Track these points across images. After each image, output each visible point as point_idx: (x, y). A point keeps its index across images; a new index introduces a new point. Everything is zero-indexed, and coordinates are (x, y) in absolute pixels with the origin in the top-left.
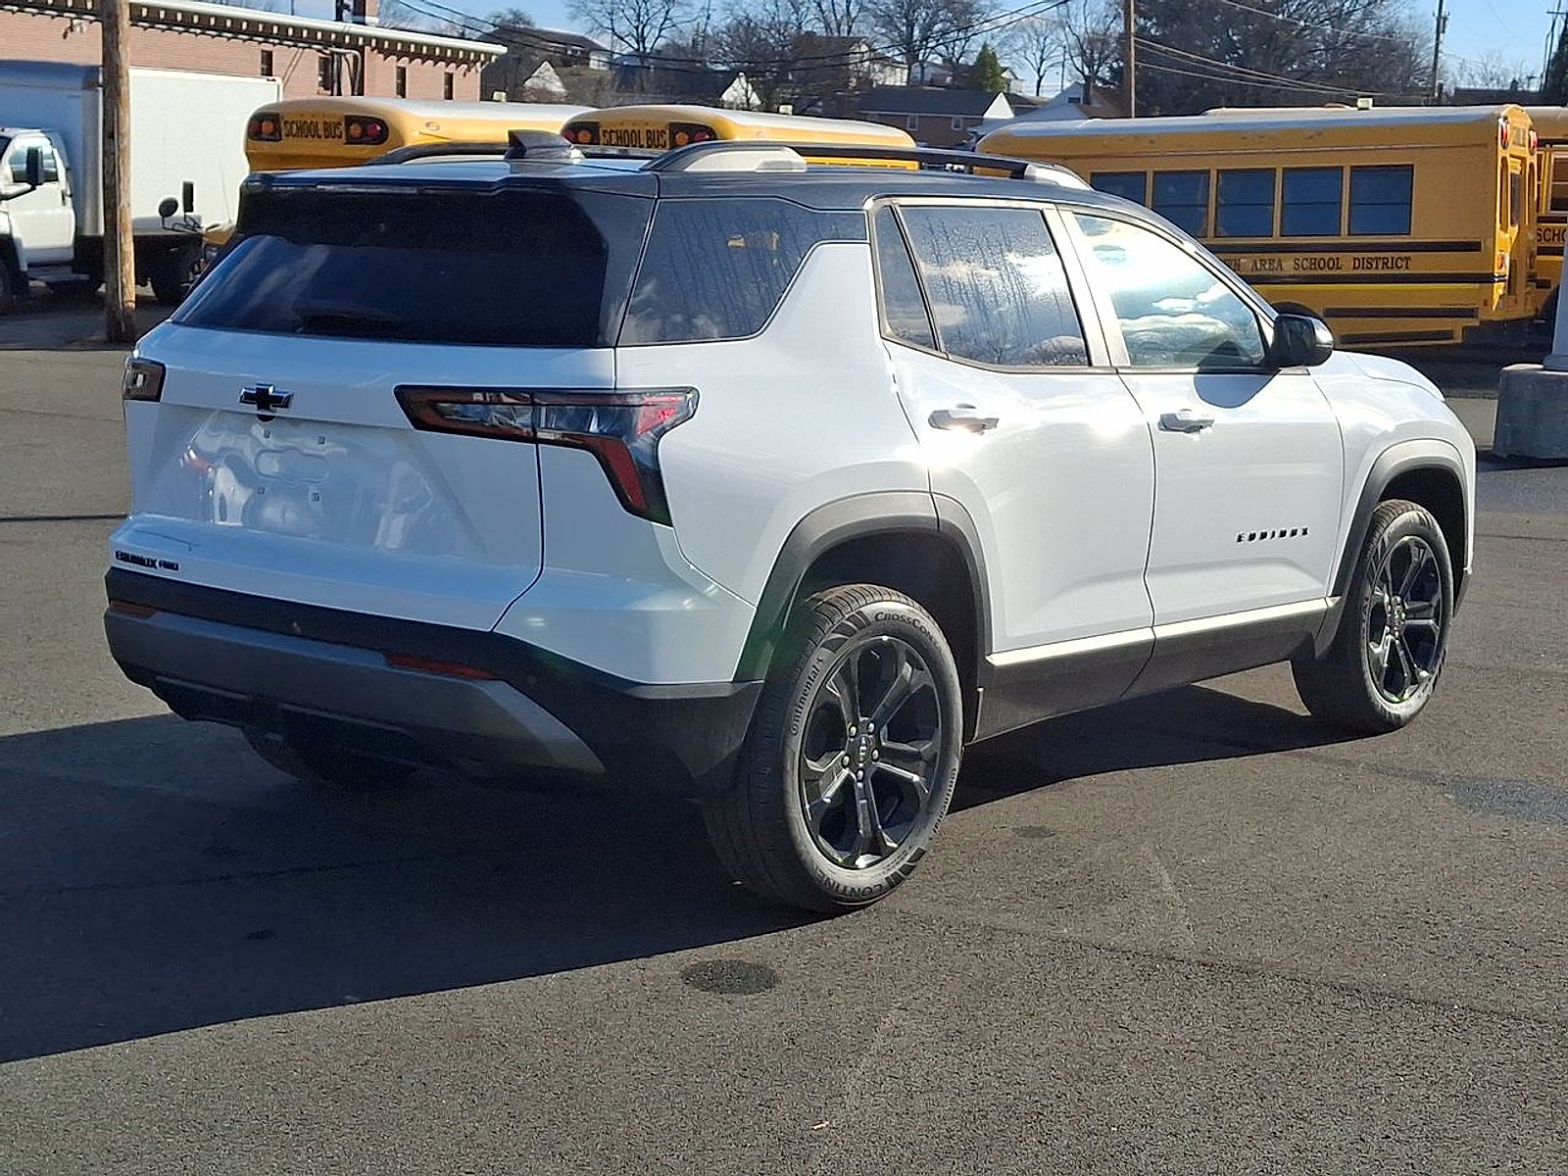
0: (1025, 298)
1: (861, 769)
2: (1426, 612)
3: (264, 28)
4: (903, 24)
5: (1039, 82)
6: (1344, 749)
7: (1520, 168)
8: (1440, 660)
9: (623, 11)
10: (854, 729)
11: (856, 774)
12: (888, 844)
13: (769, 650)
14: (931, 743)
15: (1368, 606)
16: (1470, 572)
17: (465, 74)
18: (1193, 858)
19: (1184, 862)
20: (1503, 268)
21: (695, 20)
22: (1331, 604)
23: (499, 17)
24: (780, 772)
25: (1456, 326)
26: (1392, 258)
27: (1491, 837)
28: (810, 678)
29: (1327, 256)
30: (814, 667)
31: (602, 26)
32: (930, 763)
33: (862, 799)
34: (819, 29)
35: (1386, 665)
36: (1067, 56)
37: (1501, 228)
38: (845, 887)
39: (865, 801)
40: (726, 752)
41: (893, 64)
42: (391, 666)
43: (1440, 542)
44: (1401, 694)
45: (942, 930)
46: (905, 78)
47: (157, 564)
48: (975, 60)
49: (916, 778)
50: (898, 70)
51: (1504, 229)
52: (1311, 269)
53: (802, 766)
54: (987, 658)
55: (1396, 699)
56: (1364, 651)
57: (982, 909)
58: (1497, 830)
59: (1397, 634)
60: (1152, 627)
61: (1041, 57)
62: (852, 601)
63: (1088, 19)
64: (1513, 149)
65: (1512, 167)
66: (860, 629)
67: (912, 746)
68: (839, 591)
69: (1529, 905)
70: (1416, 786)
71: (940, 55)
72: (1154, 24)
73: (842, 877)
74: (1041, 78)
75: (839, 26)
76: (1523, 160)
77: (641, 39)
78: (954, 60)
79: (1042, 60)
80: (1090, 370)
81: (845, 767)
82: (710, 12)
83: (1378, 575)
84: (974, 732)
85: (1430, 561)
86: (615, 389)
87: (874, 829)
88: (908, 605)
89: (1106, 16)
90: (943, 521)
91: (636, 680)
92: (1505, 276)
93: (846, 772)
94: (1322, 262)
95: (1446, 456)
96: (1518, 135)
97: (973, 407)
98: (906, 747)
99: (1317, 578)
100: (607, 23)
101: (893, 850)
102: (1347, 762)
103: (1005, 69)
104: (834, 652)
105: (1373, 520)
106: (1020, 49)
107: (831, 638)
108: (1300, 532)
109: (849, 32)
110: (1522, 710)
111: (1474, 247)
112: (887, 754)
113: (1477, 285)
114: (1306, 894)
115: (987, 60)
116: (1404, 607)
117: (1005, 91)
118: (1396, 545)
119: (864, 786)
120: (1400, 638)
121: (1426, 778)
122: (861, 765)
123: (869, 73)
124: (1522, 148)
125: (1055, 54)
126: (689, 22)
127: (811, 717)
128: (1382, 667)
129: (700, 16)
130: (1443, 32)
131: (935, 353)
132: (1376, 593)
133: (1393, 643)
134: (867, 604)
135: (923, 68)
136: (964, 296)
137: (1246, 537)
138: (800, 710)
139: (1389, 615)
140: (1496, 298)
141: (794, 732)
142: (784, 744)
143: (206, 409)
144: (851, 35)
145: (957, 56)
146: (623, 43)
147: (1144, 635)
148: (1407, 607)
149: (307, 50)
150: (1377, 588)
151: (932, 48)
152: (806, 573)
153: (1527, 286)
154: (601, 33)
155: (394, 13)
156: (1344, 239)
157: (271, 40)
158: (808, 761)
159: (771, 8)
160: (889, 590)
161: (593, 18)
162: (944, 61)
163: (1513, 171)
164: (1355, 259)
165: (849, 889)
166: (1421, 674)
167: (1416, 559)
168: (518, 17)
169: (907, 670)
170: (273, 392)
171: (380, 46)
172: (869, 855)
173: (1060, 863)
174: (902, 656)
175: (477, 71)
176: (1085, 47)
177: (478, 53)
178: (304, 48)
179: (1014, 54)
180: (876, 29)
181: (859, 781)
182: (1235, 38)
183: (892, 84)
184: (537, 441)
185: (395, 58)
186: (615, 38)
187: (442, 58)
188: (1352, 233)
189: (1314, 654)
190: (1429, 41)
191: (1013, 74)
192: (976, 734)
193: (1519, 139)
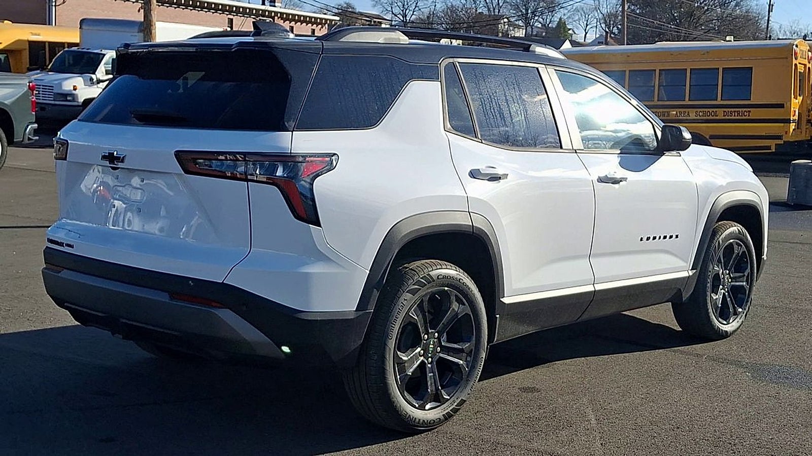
0: (527, 112)
1: (430, 357)
2: (741, 279)
3: (229, 8)
4: (524, 9)
5: (585, 35)
6: (698, 348)
7: (803, 69)
8: (749, 303)
9: (397, 3)
10: (426, 336)
11: (427, 360)
12: (445, 397)
13: (376, 294)
14: (469, 344)
15: (711, 275)
16: (765, 259)
17: (320, 30)
18: (610, 405)
19: (605, 407)
20: (795, 116)
21: (429, 7)
22: (691, 274)
23: (340, 5)
24: (383, 359)
25: (772, 143)
26: (742, 111)
27: (769, 396)
28: (399, 309)
29: (711, 110)
30: (402, 303)
31: (387, 10)
32: (469, 354)
33: (431, 373)
34: (485, 11)
35: (720, 305)
36: (598, 23)
37: (794, 98)
38: (419, 420)
39: (432, 374)
40: (353, 348)
41: (519, 27)
42: (171, 300)
43: (749, 243)
44: (728, 320)
45: (470, 443)
46: (524, 33)
47: (64, 245)
48: (556, 24)
49: (461, 362)
50: (521, 30)
51: (796, 98)
52: (703, 116)
53: (396, 356)
54: (501, 299)
55: (725, 322)
56: (708, 299)
57: (494, 432)
58: (773, 393)
59: (726, 289)
60: (593, 285)
61: (587, 24)
62: (425, 269)
63: (608, 6)
64: (800, 60)
65: (799, 69)
66: (428, 283)
67: (459, 345)
68: (418, 263)
69: (787, 435)
70: (733, 367)
71: (541, 23)
72: (638, 8)
73: (418, 414)
74: (586, 33)
75: (494, 9)
76: (805, 65)
77: (405, 16)
78: (546, 25)
79: (587, 25)
80: (561, 151)
81: (421, 356)
82: (436, 4)
83: (716, 259)
84: (494, 338)
85: (744, 252)
86: (291, 153)
87: (437, 389)
88: (457, 271)
89: (617, 5)
90: (476, 227)
91: (302, 310)
92: (796, 120)
93: (422, 358)
94: (708, 113)
95: (752, 199)
96: (802, 54)
97: (495, 168)
98: (456, 346)
99: (683, 260)
100: (389, 9)
101: (448, 400)
102: (698, 355)
103: (570, 29)
104: (414, 295)
105: (713, 231)
106: (577, 20)
107: (412, 288)
108: (674, 237)
109: (499, 12)
110: (791, 329)
111: (781, 106)
112: (445, 350)
113: (782, 124)
114: (667, 426)
115: (561, 25)
116: (730, 276)
117: (570, 39)
118: (726, 244)
119: (432, 366)
120: (728, 292)
121: (738, 364)
122: (430, 355)
123: (507, 31)
124: (805, 60)
125: (593, 22)
126: (426, 8)
127: (400, 330)
128: (718, 306)
129: (431, 5)
130: (772, 11)
131: (475, 139)
132: (715, 268)
133: (724, 294)
134: (433, 270)
135: (532, 29)
136: (492, 110)
137: (645, 239)
138: (394, 326)
139: (722, 280)
140: (791, 130)
141: (390, 338)
142: (385, 344)
143: (90, 164)
144: (500, 14)
145: (548, 23)
146: (396, 18)
147: (590, 288)
148: (732, 276)
149: (249, 18)
150: (716, 266)
151: (537, 20)
152: (398, 253)
153: (806, 125)
154: (387, 13)
155: (294, 4)
156: (719, 102)
157: (232, 14)
158: (399, 353)
159: (463, 1)
160: (446, 263)
161: (383, 7)
162: (542, 26)
163: (801, 71)
164: (724, 112)
165: (421, 421)
166: (739, 310)
167: (737, 251)
168: (349, 5)
169: (455, 306)
170: (117, 154)
171: (282, 16)
172: (434, 403)
173: (540, 407)
174: (453, 298)
175: (326, 28)
176: (606, 19)
177: (326, 20)
178: (247, 17)
179: (574, 22)
180: (511, 11)
181: (429, 363)
182: (675, 15)
183: (518, 36)
184: (247, 180)
185: (288, 22)
186: (393, 15)
187: (310, 22)
188: (723, 99)
189: (682, 299)
190: (765, 17)
191: (574, 31)
192: (496, 339)
193: (803, 56)
